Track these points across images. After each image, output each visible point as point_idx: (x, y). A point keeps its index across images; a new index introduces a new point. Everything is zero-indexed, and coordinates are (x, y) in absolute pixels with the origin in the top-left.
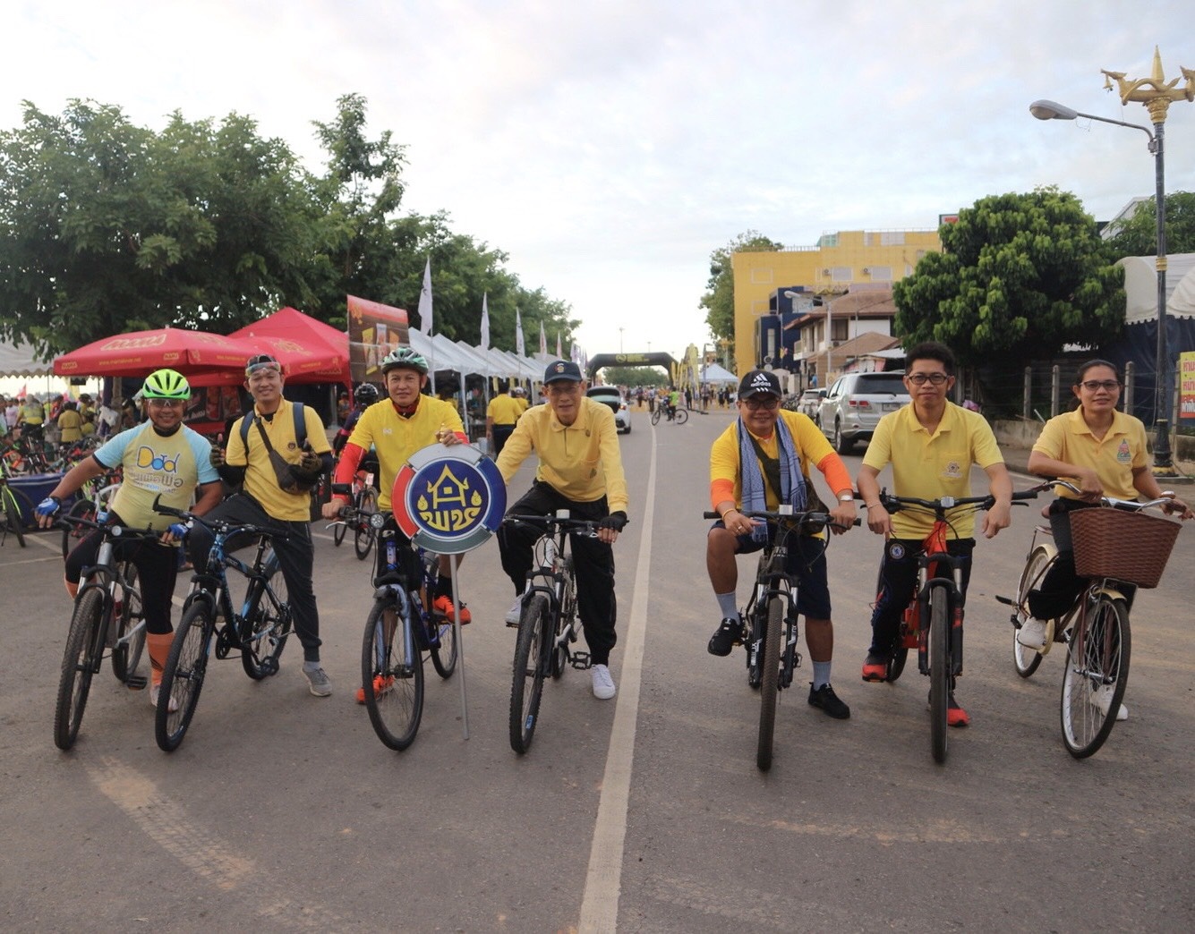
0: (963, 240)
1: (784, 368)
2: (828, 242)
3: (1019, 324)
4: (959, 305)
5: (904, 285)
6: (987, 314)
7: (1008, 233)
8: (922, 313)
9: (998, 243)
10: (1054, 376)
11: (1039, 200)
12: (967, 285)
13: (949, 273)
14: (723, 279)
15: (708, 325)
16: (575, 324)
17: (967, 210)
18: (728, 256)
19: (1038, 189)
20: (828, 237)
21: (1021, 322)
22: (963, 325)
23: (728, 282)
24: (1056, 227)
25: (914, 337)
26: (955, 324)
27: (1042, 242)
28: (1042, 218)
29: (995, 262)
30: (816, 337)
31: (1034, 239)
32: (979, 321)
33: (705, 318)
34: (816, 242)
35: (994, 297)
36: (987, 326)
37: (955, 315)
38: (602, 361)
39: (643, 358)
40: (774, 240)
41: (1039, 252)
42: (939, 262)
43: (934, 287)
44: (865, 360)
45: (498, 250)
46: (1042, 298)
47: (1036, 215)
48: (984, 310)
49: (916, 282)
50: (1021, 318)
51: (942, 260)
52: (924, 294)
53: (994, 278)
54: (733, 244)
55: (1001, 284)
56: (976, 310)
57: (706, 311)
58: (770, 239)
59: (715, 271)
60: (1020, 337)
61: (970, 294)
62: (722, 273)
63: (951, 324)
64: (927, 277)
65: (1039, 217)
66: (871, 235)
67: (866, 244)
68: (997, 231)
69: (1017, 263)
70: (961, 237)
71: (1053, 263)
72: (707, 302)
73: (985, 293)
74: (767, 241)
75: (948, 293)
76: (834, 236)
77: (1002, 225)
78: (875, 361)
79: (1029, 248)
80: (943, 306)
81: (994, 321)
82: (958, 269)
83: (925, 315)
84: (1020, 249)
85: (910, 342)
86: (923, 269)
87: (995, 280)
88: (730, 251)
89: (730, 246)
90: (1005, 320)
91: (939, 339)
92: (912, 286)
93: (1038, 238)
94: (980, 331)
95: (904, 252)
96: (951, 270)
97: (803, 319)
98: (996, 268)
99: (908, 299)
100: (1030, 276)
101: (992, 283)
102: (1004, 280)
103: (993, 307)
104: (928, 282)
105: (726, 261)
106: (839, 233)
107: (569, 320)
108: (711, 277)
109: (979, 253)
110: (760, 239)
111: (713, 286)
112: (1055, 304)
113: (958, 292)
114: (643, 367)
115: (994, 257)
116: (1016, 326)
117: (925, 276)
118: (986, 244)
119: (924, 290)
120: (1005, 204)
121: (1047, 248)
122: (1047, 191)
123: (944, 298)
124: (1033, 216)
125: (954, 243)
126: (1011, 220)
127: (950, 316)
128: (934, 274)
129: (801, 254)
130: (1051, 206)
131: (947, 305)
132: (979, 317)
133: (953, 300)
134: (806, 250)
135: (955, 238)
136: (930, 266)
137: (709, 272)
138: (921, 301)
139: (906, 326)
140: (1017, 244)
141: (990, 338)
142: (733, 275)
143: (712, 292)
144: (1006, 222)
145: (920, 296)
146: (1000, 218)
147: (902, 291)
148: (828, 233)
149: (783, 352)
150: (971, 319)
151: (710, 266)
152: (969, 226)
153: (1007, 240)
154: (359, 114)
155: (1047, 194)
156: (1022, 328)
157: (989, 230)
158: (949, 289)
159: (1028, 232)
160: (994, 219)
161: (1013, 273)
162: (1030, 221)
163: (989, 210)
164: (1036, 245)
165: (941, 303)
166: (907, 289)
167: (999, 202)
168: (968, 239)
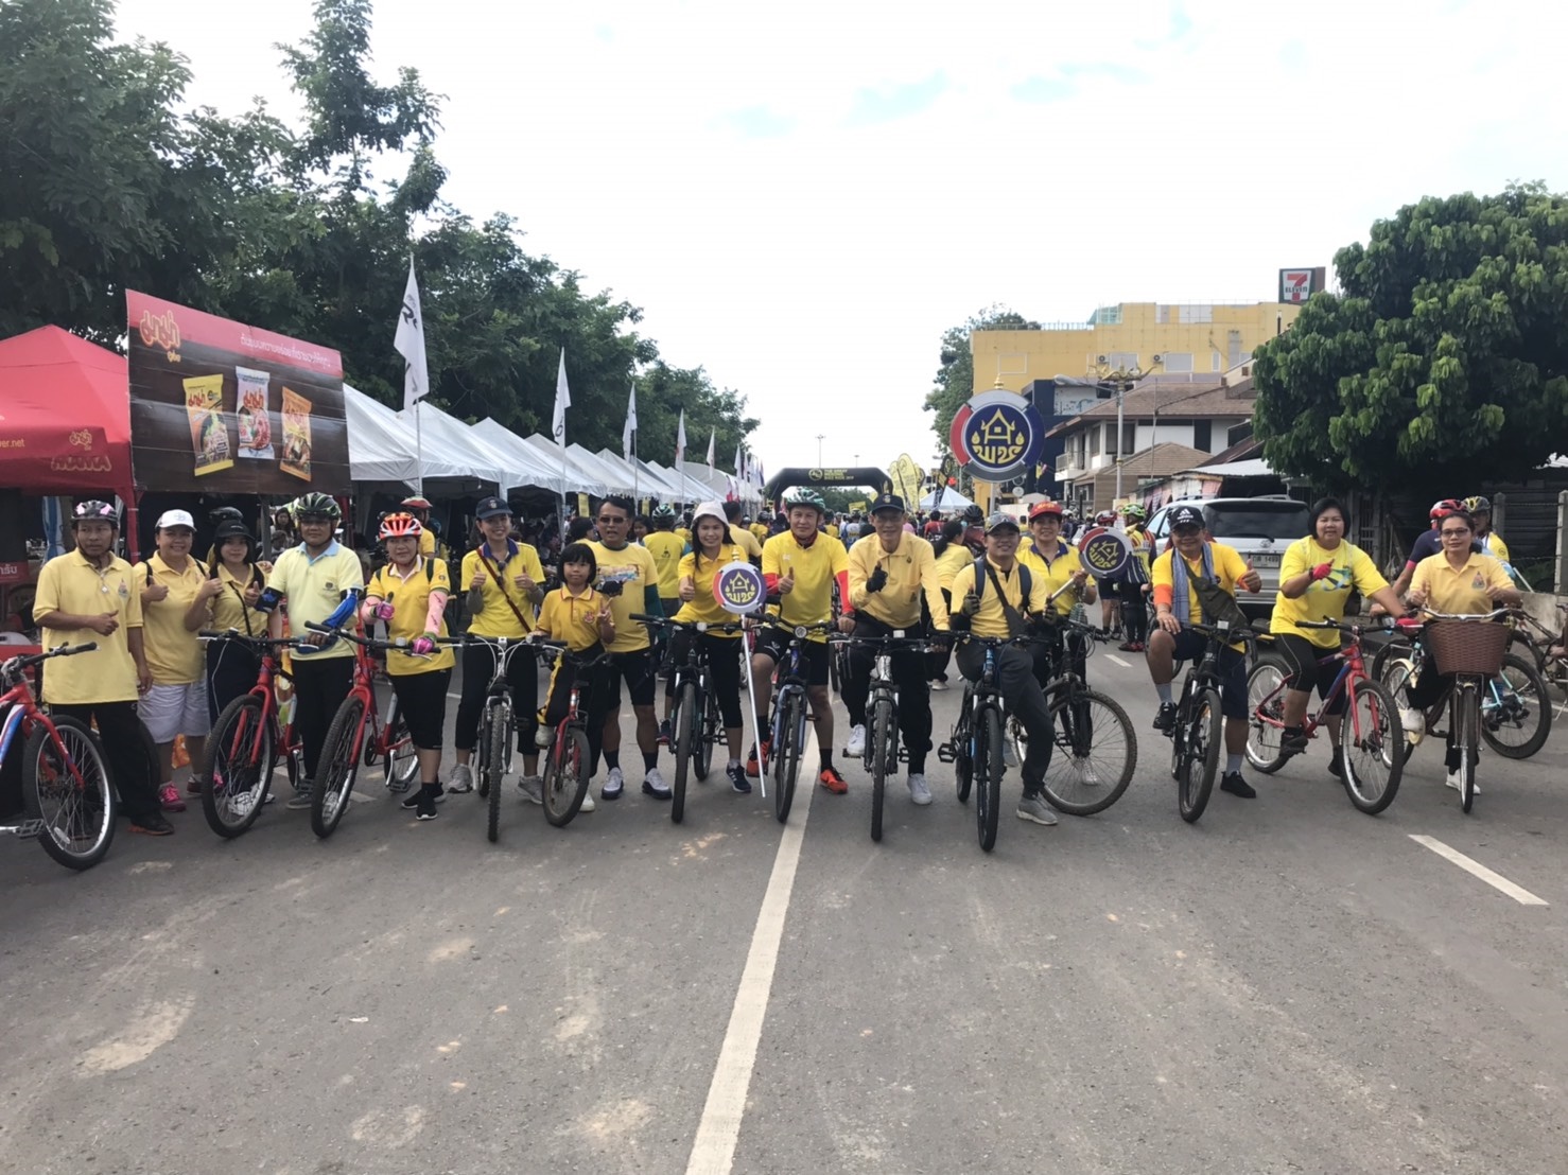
0: (1381, 272)
1: (1041, 492)
2: (1104, 318)
3: (1490, 417)
4: (1377, 383)
5: (1274, 352)
6: (1432, 398)
7: (1462, 260)
8: (1305, 398)
9: (1444, 279)
10: (1561, 510)
11: (1517, 203)
12: (1390, 349)
13: (1355, 330)
14: (957, 370)
15: (935, 433)
16: (751, 425)
17: (1387, 222)
18: (965, 338)
19: (1512, 187)
20: (1105, 310)
21: (1494, 413)
22: (1384, 418)
23: (964, 373)
24: (1551, 248)
25: (1289, 438)
26: (1369, 419)
27: (1529, 273)
28: (1524, 236)
29: (1445, 306)
30: (1087, 448)
31: (1513, 269)
32: (1416, 412)
33: (933, 423)
34: (1088, 317)
35: (1446, 368)
36: (1430, 420)
37: (1371, 401)
38: (789, 478)
39: (845, 474)
40: (1028, 318)
41: (1522, 291)
42: (1336, 310)
43: (1329, 353)
44: (1183, 480)
45: (627, 303)
46: (1529, 373)
47: (1514, 228)
48: (1427, 392)
49: (1295, 346)
50: (1494, 407)
51: (1340, 309)
52: (1312, 365)
53: (1445, 336)
54: (973, 322)
55: (1457, 345)
56: (1411, 393)
57: (933, 414)
58: (1023, 317)
59: (947, 358)
60: (1490, 440)
61: (1396, 364)
62: (957, 362)
63: (1362, 416)
64: (1318, 337)
65: (1519, 232)
66: (1166, 309)
67: (1158, 321)
68: (1444, 256)
69: (1486, 309)
70: (1377, 268)
71: (1547, 311)
72: (934, 402)
73: (1427, 364)
74: (1018, 319)
75: (1353, 363)
76: (1113, 310)
77: (1454, 246)
78: (1203, 481)
79: (1504, 283)
80: (1344, 386)
81: (1441, 412)
82: (1371, 324)
83: (1310, 403)
84: (1489, 288)
85: (1279, 448)
86: (1308, 323)
87: (1447, 339)
88: (968, 332)
89: (969, 324)
90: (1461, 411)
91: (1339, 444)
92: (1288, 353)
93: (1521, 268)
94: (1418, 429)
95: (1211, 333)
96: (1357, 326)
97: (1069, 424)
98: (1445, 320)
99: (1282, 374)
100: (1507, 333)
101: (1441, 343)
102: (1461, 340)
103: (1443, 385)
104: (1319, 344)
105: (963, 347)
106: (1121, 305)
107: (743, 418)
108: (942, 367)
109: (1409, 295)
110: (1009, 316)
111: (943, 379)
112: (1550, 384)
113: (1373, 362)
114: (849, 488)
115: (1443, 300)
116: (1483, 420)
117: (1314, 334)
118: (1423, 280)
119: (1312, 357)
120: (1460, 210)
121: (1537, 285)
122: (1526, 191)
123: (1348, 373)
124: (1508, 231)
125: (1363, 278)
126: (1469, 238)
127: (1359, 402)
128: (1328, 331)
129: (1068, 334)
130: (1540, 214)
131: (1355, 383)
132: (1415, 404)
133: (1365, 375)
134: (1075, 328)
135: (1365, 270)
136: (1320, 317)
137: (939, 361)
138: (1305, 378)
139: (1272, 421)
140: (1483, 278)
141: (1435, 441)
142: (971, 365)
143: (941, 388)
144: (1461, 242)
145: (1303, 370)
146: (1449, 234)
147: (1270, 361)
148: (1106, 306)
149: (1039, 471)
150: (1400, 406)
151: (940, 352)
152: (1393, 248)
153: (1460, 274)
154: (357, 32)
155: (1526, 197)
156: (1494, 424)
157: (1428, 255)
158: (1356, 357)
159: (1500, 258)
160: (1438, 236)
161: (1478, 327)
162: (1504, 239)
163: (1430, 220)
164: (1517, 281)
165: (1342, 382)
166: (1279, 358)
167: (1446, 207)
168: (1391, 271)
